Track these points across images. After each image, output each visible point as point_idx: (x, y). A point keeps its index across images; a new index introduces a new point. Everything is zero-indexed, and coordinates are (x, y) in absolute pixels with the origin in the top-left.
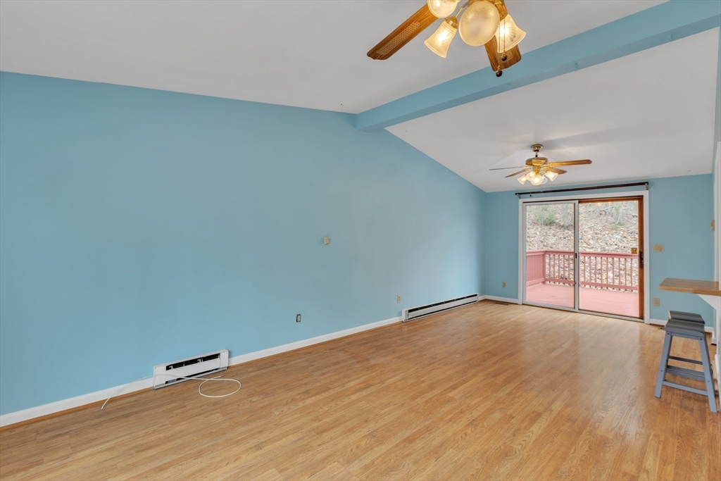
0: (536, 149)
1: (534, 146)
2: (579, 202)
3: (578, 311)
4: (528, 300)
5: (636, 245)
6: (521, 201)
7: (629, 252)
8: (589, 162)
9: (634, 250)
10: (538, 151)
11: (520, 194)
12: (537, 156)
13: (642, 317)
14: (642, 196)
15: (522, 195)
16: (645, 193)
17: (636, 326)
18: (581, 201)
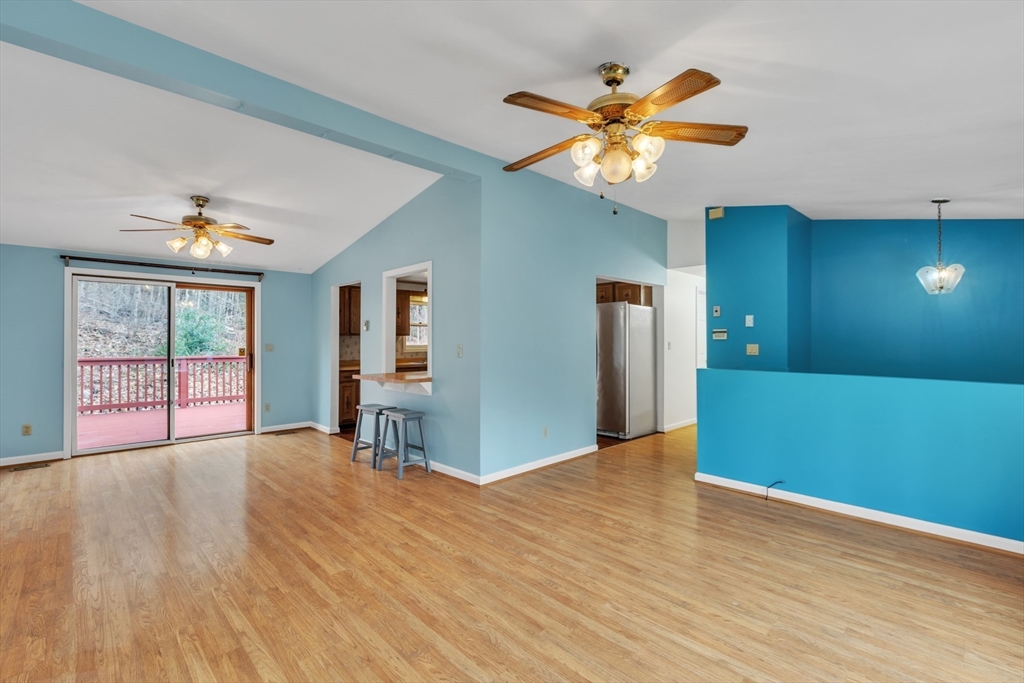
0: (201, 202)
1: (198, 198)
2: (177, 286)
3: (175, 442)
4: (82, 445)
5: (244, 345)
6: (69, 271)
7: (236, 354)
8: (271, 242)
9: (242, 352)
10: (202, 206)
11: (67, 258)
12: (200, 214)
13: (250, 428)
14: (253, 288)
15: (71, 261)
16: (257, 285)
17: (242, 441)
18: (180, 285)
